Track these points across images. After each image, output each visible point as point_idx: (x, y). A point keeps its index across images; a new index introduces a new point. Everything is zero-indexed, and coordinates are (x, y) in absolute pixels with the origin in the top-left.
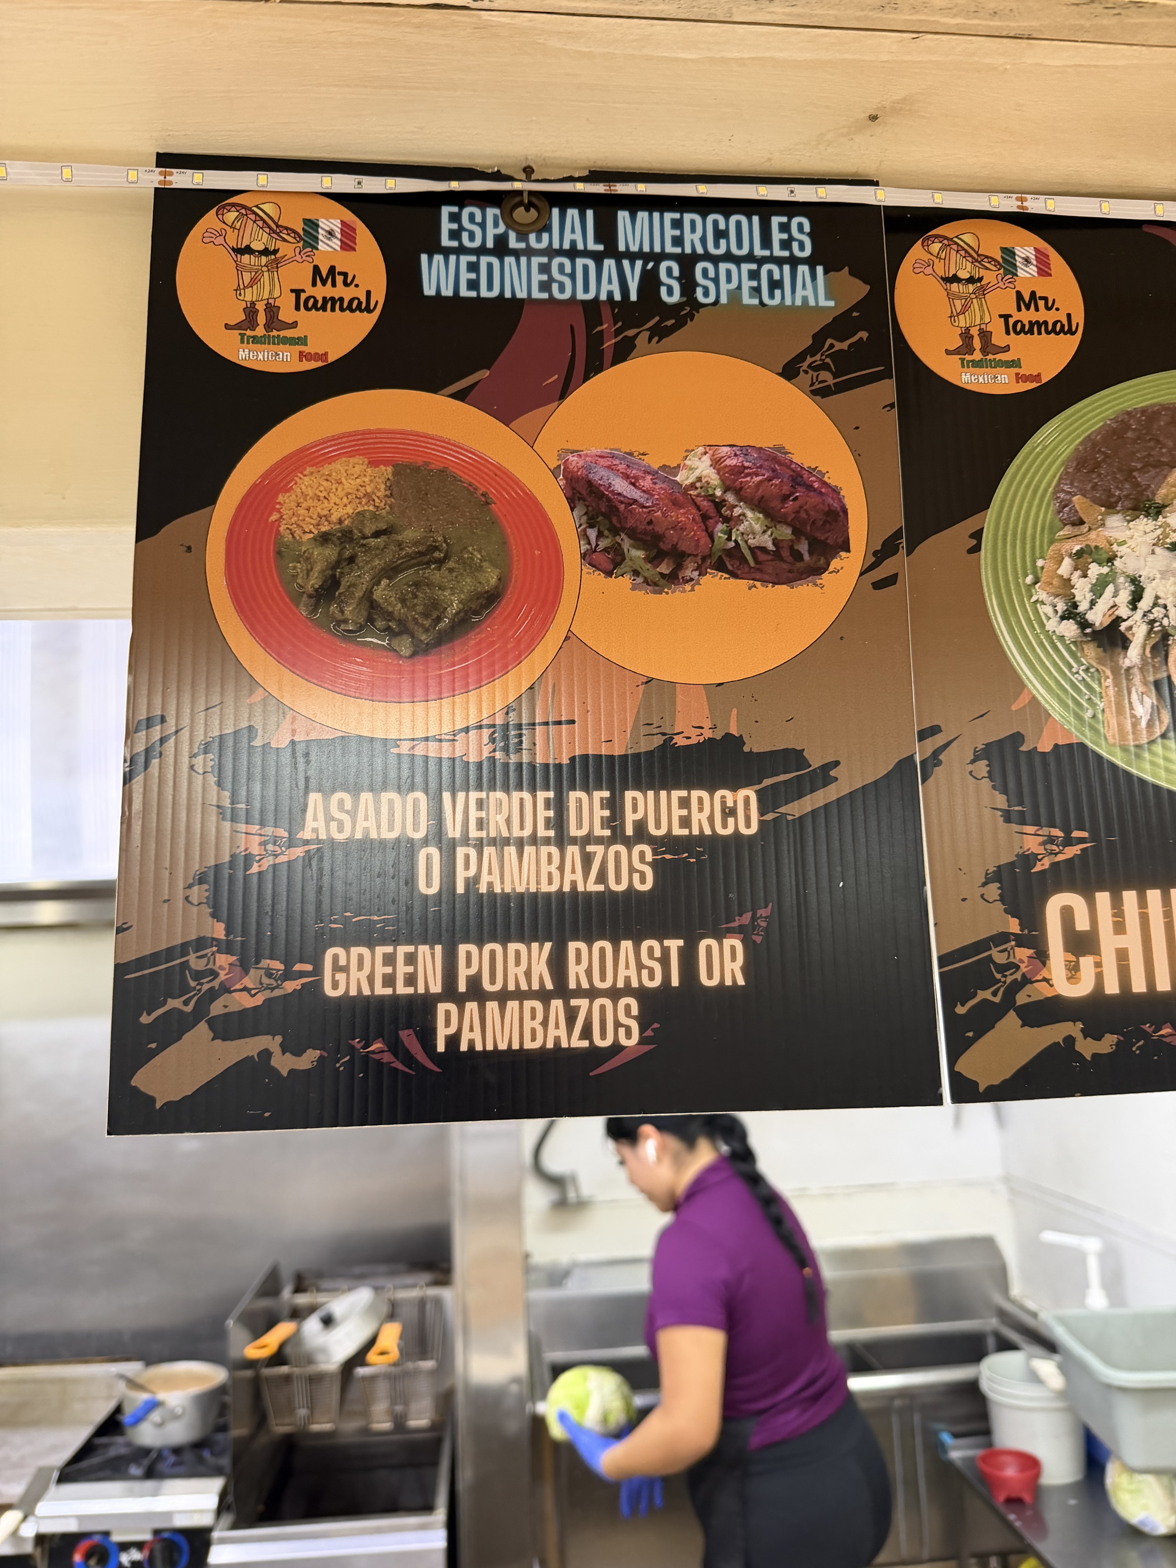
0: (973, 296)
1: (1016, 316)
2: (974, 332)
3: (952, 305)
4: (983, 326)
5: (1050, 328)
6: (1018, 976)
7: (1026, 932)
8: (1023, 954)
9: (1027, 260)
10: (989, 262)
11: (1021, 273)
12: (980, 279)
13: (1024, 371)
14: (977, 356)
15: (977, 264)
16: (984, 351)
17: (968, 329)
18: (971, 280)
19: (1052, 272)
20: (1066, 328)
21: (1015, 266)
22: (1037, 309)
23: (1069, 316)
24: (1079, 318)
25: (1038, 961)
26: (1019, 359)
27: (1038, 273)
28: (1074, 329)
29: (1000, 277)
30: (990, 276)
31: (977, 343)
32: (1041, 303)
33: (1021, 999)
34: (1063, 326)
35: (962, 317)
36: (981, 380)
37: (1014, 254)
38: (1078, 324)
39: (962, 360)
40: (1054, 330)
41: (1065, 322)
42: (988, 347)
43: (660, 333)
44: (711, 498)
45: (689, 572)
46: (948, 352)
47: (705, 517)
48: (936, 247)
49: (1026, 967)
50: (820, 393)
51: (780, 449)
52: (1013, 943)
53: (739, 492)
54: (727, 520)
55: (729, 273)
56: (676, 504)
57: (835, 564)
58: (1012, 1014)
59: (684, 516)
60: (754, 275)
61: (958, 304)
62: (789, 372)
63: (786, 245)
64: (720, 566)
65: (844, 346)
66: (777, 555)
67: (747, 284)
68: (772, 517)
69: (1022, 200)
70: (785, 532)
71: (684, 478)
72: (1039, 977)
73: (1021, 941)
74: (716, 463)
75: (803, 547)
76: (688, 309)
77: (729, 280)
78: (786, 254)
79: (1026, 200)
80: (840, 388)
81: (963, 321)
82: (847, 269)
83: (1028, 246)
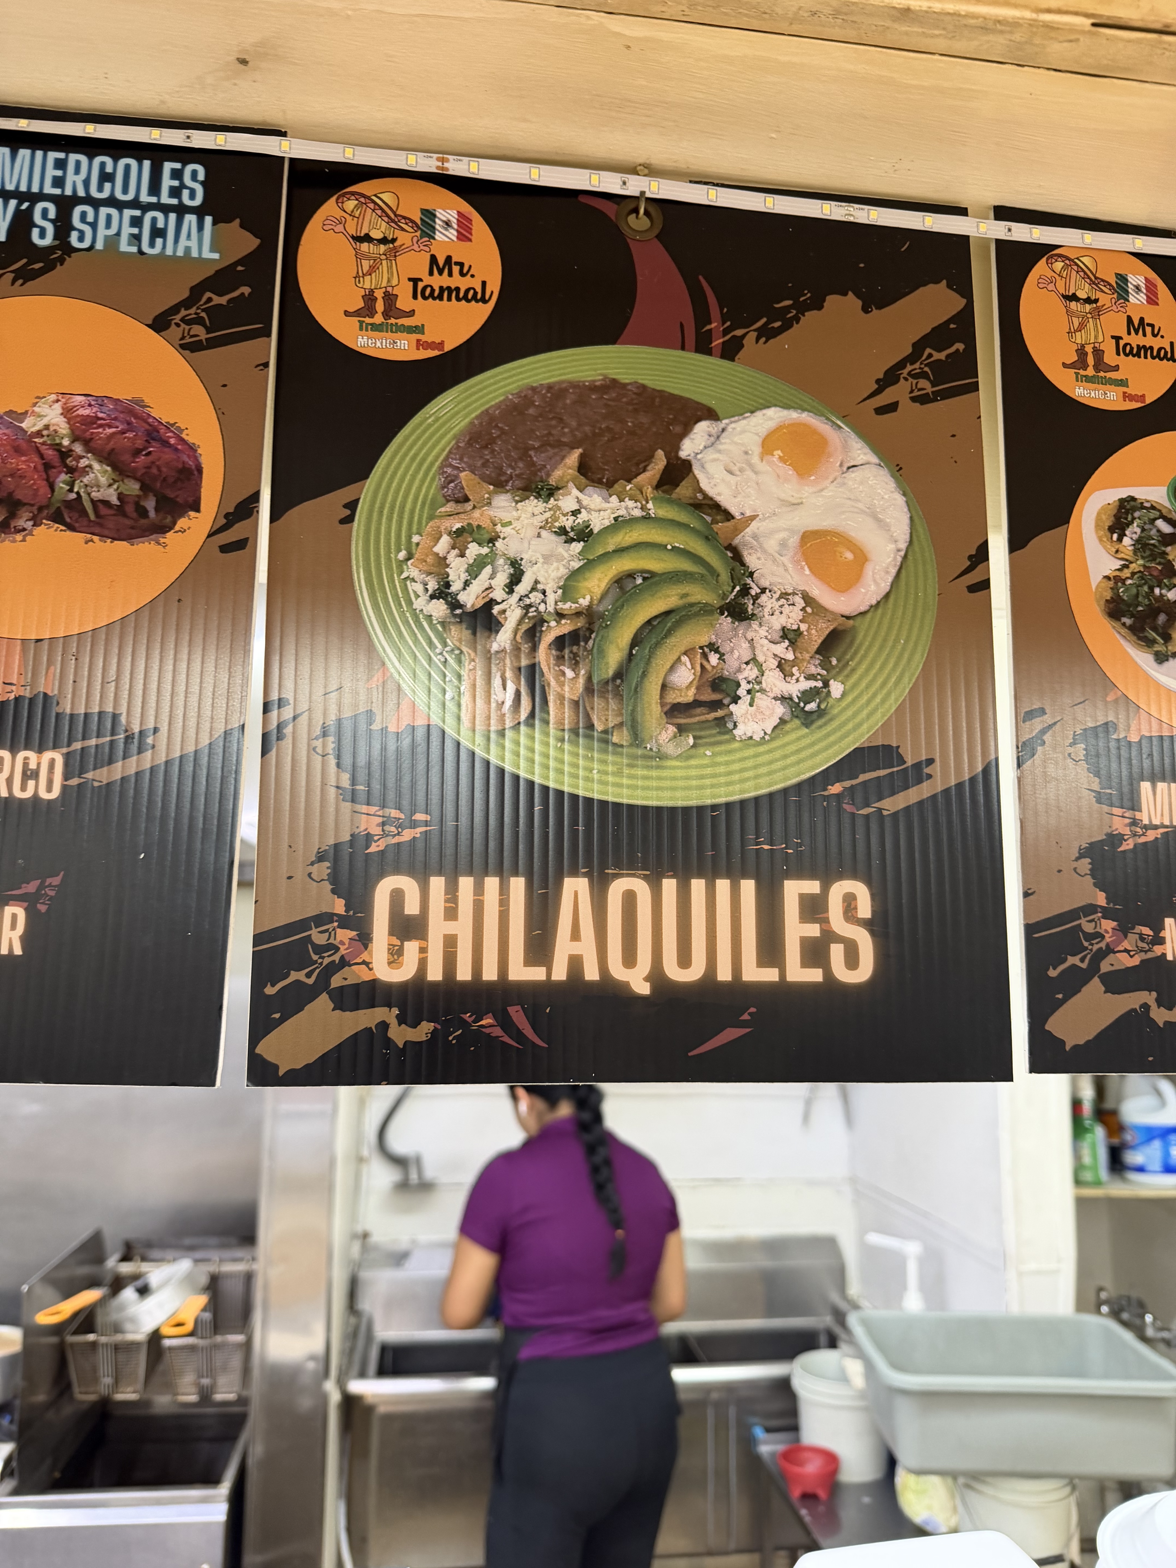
0: (383, 257)
1: (427, 280)
2: (379, 294)
3: (359, 265)
4: (390, 289)
5: (461, 295)
6: (336, 958)
7: (351, 913)
8: (344, 936)
9: (448, 224)
10: (406, 224)
11: (438, 236)
12: (394, 240)
13: (426, 338)
14: (378, 319)
15: (393, 224)
16: (386, 314)
17: (372, 291)
18: (384, 241)
19: (473, 238)
20: (479, 296)
21: (433, 229)
22: (450, 274)
23: (484, 284)
24: (494, 286)
25: (360, 943)
26: (423, 325)
27: (458, 238)
28: (487, 297)
29: (415, 239)
30: (404, 238)
31: (380, 306)
32: (456, 269)
33: (336, 981)
34: (476, 293)
35: (367, 278)
36: (378, 344)
37: (435, 216)
38: (492, 292)
39: (361, 322)
40: (465, 298)
41: (479, 290)
42: (391, 309)
43: (25, 276)
44: (57, 447)
45: (23, 521)
46: (347, 314)
47: (48, 466)
48: (351, 204)
49: (347, 949)
50: (190, 347)
51: (139, 402)
52: (336, 924)
53: (87, 443)
54: (71, 470)
55: (109, 217)
56: (18, 451)
57: (182, 523)
58: (324, 996)
59: (24, 464)
60: (136, 222)
61: (366, 265)
62: (159, 324)
63: (175, 192)
64: (57, 518)
65: (223, 300)
66: (120, 510)
67: (128, 230)
68: (120, 470)
69: (443, 160)
70: (132, 487)
71: (29, 425)
72: (358, 960)
73: (344, 922)
74: (67, 412)
75: (150, 504)
76: (60, 252)
77: (108, 225)
78: (174, 201)
79: (448, 160)
80: (212, 344)
81: (368, 282)
82: (238, 221)
83: (451, 209)
